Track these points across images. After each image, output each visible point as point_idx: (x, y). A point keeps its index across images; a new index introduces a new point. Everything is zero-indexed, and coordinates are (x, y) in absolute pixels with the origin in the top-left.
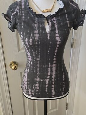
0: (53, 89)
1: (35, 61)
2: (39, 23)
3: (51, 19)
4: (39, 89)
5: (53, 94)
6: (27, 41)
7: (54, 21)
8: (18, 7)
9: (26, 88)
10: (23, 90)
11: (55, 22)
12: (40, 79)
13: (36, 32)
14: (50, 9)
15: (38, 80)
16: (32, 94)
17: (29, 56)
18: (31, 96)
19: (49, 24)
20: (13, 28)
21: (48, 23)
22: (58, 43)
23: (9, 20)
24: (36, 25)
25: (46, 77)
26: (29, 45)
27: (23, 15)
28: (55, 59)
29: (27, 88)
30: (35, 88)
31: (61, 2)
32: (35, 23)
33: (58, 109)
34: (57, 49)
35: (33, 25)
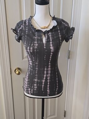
0: (48, 88)
1: (34, 65)
2: (38, 36)
3: (47, 34)
4: (37, 88)
5: (48, 93)
6: (28, 49)
8: (23, 24)
9: (26, 88)
10: (24, 90)
11: (50, 36)
12: (38, 79)
13: (36, 42)
14: (47, 26)
15: (36, 80)
16: (31, 93)
17: (30, 61)
20: (19, 39)
21: (45, 36)
22: (52, 51)
23: (16, 33)
25: (42, 78)
26: (30, 52)
27: (27, 30)
28: (50, 64)
30: (33, 88)
31: (55, 21)
32: (35, 36)
33: (56, 116)
34: (51, 56)
35: (33, 37)
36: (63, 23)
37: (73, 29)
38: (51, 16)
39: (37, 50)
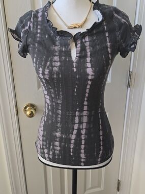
1: (54, 104)
2: (61, 45)
3: (81, 40)
4: (60, 150)
5: (83, 160)
6: (41, 72)
7: (85, 42)
8: (32, 20)
9: (40, 147)
11: (87, 44)
12: (62, 133)
13: (56, 58)
14: (81, 22)
15: (58, 134)
17: (46, 96)
19: (76, 48)
20: (24, 52)
21: (76, 45)
22: (90, 77)
23: (18, 38)
24: (56, 48)
25: (71, 131)
26: (44, 79)
27: (39, 31)
28: (86, 103)
29: (42, 147)
30: (53, 148)
31: (98, 12)
32: (56, 45)
33: (102, 188)
34: (88, 87)
35: (51, 47)
36: (116, 15)
37: (138, 29)
38: (91, 1)
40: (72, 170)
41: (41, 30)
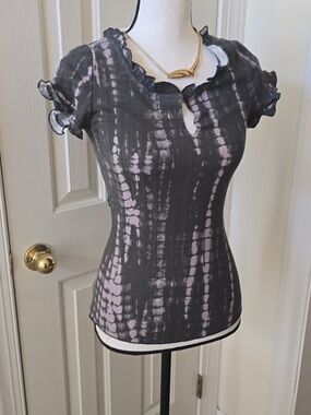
0: (206, 307)
1: (151, 223)
2: (164, 108)
3: (196, 98)
4: (163, 315)
5: (205, 325)
6: (135, 162)
7: (204, 101)
8: (95, 62)
9: (116, 319)
11: (208, 105)
12: (168, 279)
15: (159, 283)
16: (138, 336)
17: (129, 212)
18: (137, 340)
19: (192, 112)
21: (190, 108)
22: (224, 163)
24: (156, 114)
25: (184, 271)
26: (141, 174)
27: (114, 84)
28: (209, 213)
29: (120, 317)
30: (150, 314)
32: (154, 110)
34: (217, 181)
35: (147, 114)
36: (242, 55)
38: (195, 30)
39: (168, 164)
40: (160, 354)
41: (118, 81)
